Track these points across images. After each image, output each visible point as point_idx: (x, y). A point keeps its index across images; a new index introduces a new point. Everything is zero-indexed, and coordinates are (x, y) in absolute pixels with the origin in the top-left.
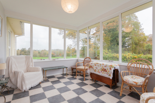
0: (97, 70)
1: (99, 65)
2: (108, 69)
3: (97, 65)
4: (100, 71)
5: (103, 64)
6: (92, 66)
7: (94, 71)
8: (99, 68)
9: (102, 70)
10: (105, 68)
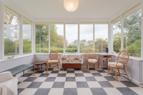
0: (70, 60)
1: (71, 56)
2: (79, 58)
3: (70, 56)
4: (73, 61)
5: (75, 55)
6: (65, 58)
7: (67, 61)
8: (72, 58)
9: (75, 59)
10: (77, 57)
